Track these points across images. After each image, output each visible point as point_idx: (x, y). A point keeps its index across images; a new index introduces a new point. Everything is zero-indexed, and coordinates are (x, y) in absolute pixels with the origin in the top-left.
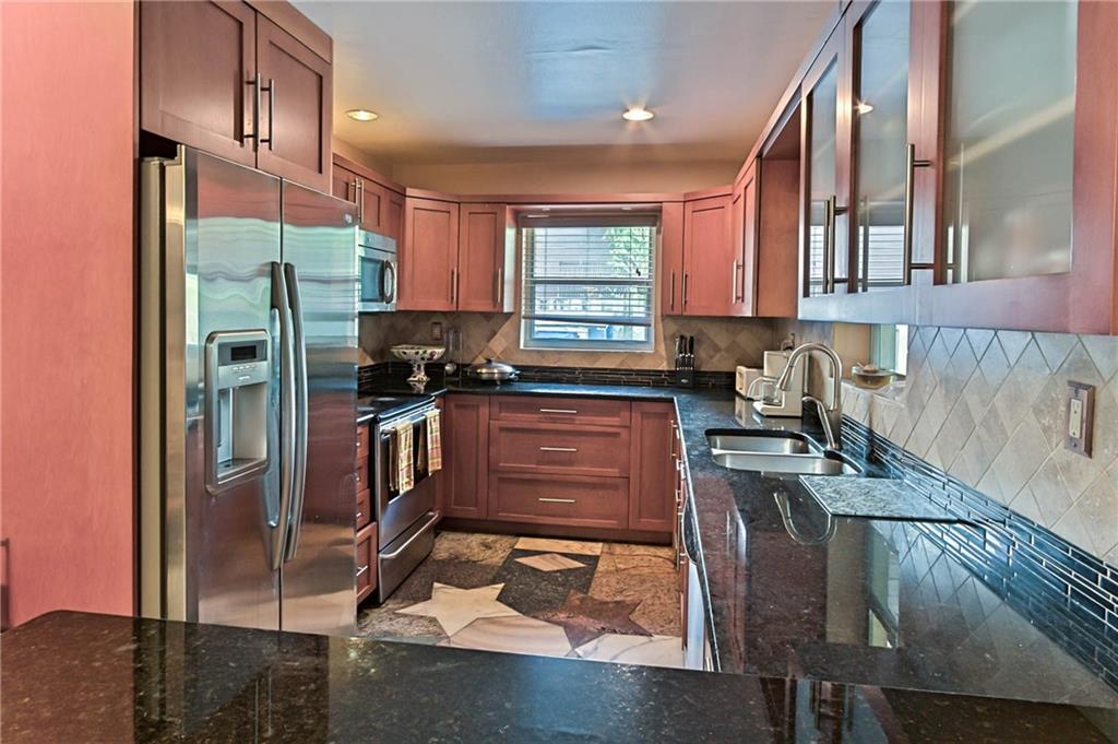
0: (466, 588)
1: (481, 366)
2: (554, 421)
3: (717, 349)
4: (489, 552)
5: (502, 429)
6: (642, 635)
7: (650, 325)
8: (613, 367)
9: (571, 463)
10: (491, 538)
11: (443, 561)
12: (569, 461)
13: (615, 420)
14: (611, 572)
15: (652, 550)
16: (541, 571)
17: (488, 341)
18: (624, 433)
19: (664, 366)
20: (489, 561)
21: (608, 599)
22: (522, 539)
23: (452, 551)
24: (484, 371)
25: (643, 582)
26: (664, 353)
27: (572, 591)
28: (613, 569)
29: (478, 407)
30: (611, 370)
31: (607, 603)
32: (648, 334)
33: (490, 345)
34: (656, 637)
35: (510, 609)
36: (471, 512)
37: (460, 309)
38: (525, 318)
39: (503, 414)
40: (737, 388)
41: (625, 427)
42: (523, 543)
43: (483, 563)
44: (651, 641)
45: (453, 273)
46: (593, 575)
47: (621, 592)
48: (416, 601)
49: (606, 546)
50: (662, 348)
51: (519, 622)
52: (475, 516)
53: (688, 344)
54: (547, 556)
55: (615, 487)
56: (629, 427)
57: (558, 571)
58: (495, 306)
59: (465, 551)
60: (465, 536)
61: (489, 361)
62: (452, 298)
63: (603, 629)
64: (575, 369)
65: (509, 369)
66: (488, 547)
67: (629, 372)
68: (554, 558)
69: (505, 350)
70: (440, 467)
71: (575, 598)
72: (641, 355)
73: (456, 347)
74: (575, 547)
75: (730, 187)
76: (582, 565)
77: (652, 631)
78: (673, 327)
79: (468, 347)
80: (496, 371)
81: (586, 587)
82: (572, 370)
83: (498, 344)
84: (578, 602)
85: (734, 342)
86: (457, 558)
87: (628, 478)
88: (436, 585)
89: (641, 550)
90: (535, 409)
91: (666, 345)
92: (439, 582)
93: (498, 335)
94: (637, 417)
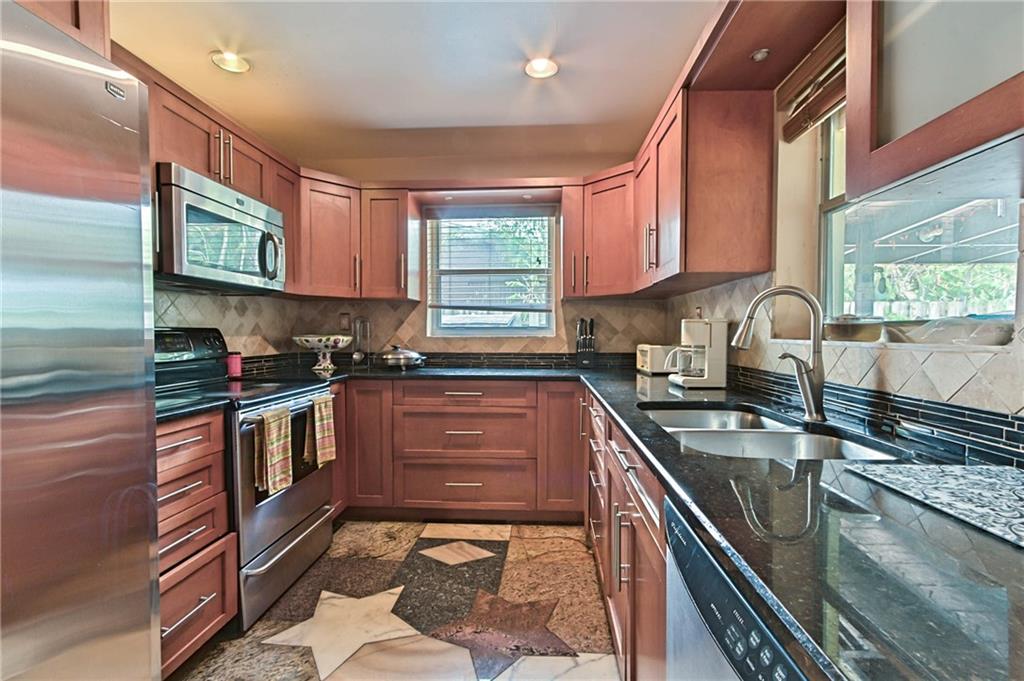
0: (359, 597)
1: (387, 353)
2: (458, 404)
3: (615, 332)
4: (392, 544)
5: (405, 414)
6: (565, 655)
7: (551, 311)
8: (516, 351)
9: (477, 446)
10: (397, 526)
11: (339, 559)
12: (474, 443)
13: (521, 401)
14: (522, 562)
15: (562, 531)
16: (447, 565)
17: (396, 329)
18: (530, 413)
19: (565, 350)
20: (390, 557)
21: (521, 600)
22: (429, 526)
23: (351, 545)
24: (390, 357)
25: (556, 572)
26: (564, 337)
27: (481, 591)
28: (523, 557)
29: (381, 392)
30: (515, 354)
31: (519, 606)
32: (548, 320)
33: (398, 333)
34: (583, 657)
35: (406, 625)
36: (378, 500)
37: (364, 296)
38: (431, 307)
39: (406, 399)
40: (639, 366)
41: (531, 407)
42: (431, 531)
43: (384, 558)
44: (577, 665)
45: (355, 259)
46: (502, 566)
47: (535, 588)
48: (293, 620)
49: (515, 528)
50: (563, 332)
51: (416, 646)
52: (380, 504)
53: (590, 327)
54: (455, 544)
55: (522, 469)
56: (535, 408)
57: (465, 564)
58: (398, 292)
59: (367, 544)
60: (370, 525)
61: (396, 348)
62: (355, 284)
63: (518, 648)
64: (481, 354)
65: (415, 355)
66: (391, 537)
67: (532, 356)
68: (461, 548)
69: (412, 338)
70: (334, 457)
71: (484, 600)
72: (543, 340)
73: (364, 336)
74: (484, 532)
75: (631, 163)
76: (492, 554)
77: (575, 647)
78: (573, 312)
79: (376, 336)
80: (402, 356)
81: (495, 585)
82: (477, 356)
83: (406, 332)
84: (486, 607)
85: (630, 324)
86: (356, 554)
87: (536, 459)
88: (325, 594)
89: (550, 531)
90: (440, 392)
91: (567, 330)
92: (328, 589)
93: (405, 324)
94: (543, 397)
